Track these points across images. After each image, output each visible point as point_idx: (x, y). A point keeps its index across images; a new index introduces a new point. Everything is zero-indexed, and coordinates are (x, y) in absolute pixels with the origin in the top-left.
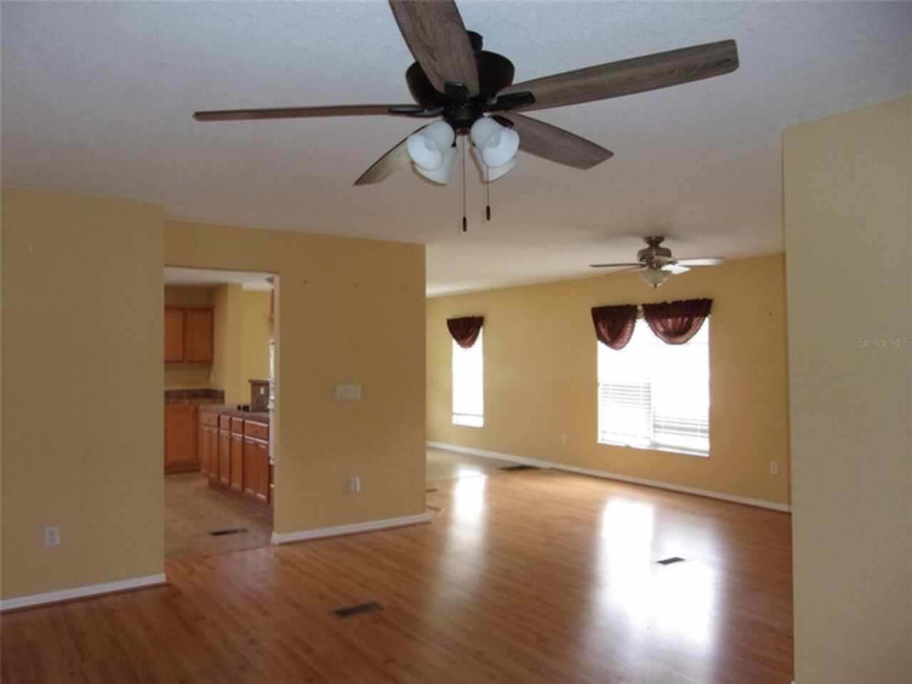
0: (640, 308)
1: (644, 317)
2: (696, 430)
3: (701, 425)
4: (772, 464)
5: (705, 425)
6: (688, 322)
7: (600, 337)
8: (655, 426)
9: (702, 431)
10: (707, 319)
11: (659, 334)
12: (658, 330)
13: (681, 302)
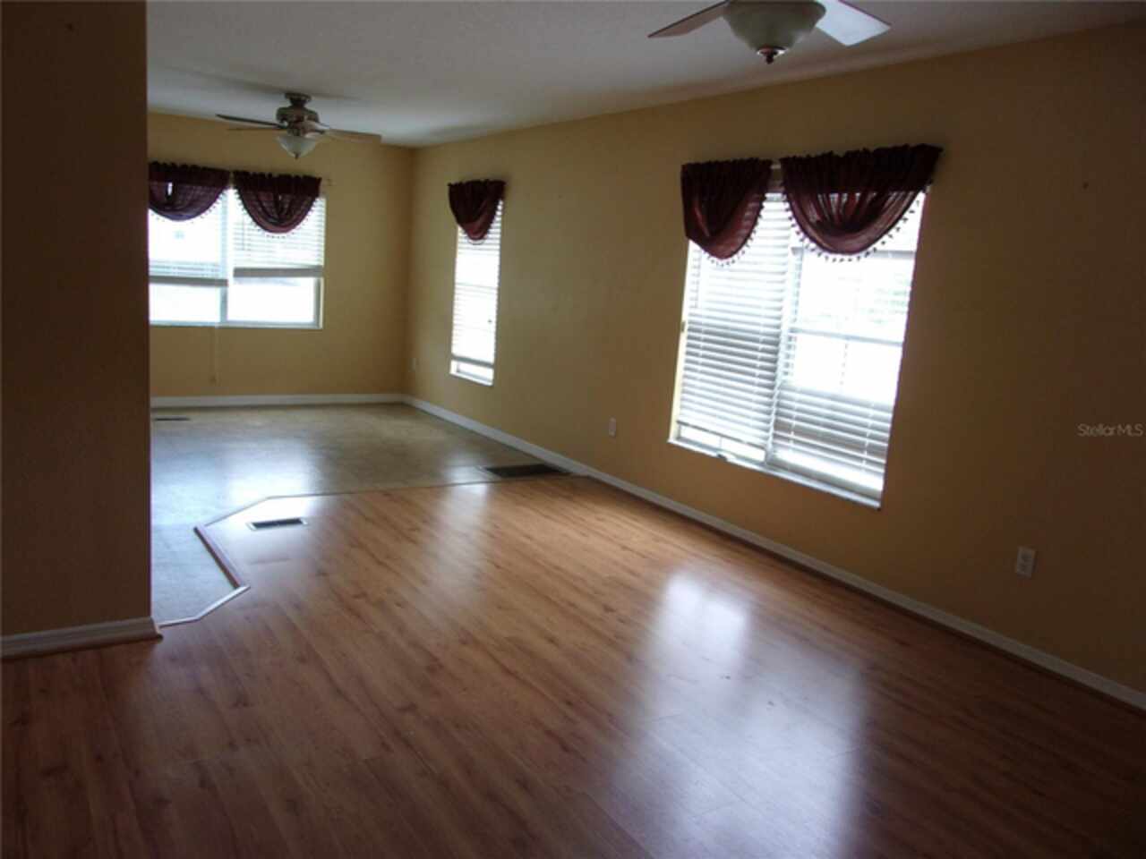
0: (776, 167)
1: (782, 189)
2: (859, 447)
3: (872, 437)
4: (1021, 550)
5: (882, 440)
6: (874, 200)
7: (694, 233)
8: (778, 425)
9: (873, 450)
10: (921, 197)
11: (810, 229)
12: (807, 218)
13: (866, 151)
